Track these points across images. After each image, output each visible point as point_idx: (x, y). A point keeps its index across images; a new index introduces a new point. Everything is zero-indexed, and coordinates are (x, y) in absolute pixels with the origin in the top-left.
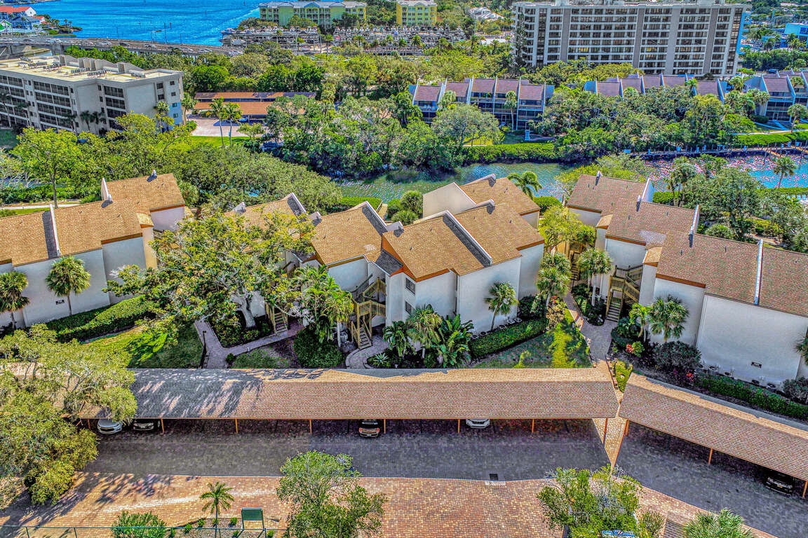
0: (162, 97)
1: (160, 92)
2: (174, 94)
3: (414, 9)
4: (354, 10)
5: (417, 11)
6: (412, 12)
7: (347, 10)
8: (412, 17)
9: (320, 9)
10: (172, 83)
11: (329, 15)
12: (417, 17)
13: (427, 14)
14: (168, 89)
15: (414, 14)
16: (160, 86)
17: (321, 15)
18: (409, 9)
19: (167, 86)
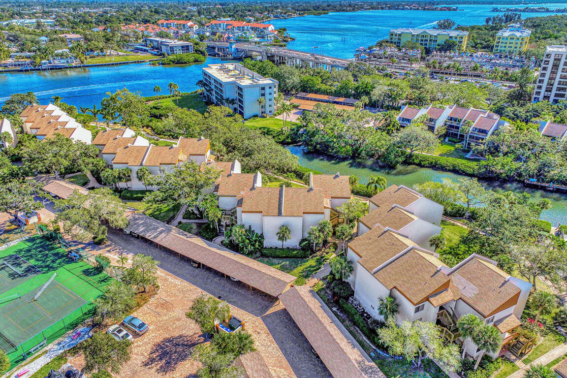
0: (263, 95)
1: (263, 92)
2: (270, 94)
3: (507, 39)
4: (456, 38)
5: (509, 41)
6: (505, 41)
7: (451, 37)
8: (503, 45)
9: (431, 36)
10: (270, 88)
11: (436, 41)
12: (508, 45)
13: (517, 43)
14: (267, 91)
15: (506, 43)
16: (263, 89)
17: (430, 40)
18: (503, 38)
19: (267, 89)
